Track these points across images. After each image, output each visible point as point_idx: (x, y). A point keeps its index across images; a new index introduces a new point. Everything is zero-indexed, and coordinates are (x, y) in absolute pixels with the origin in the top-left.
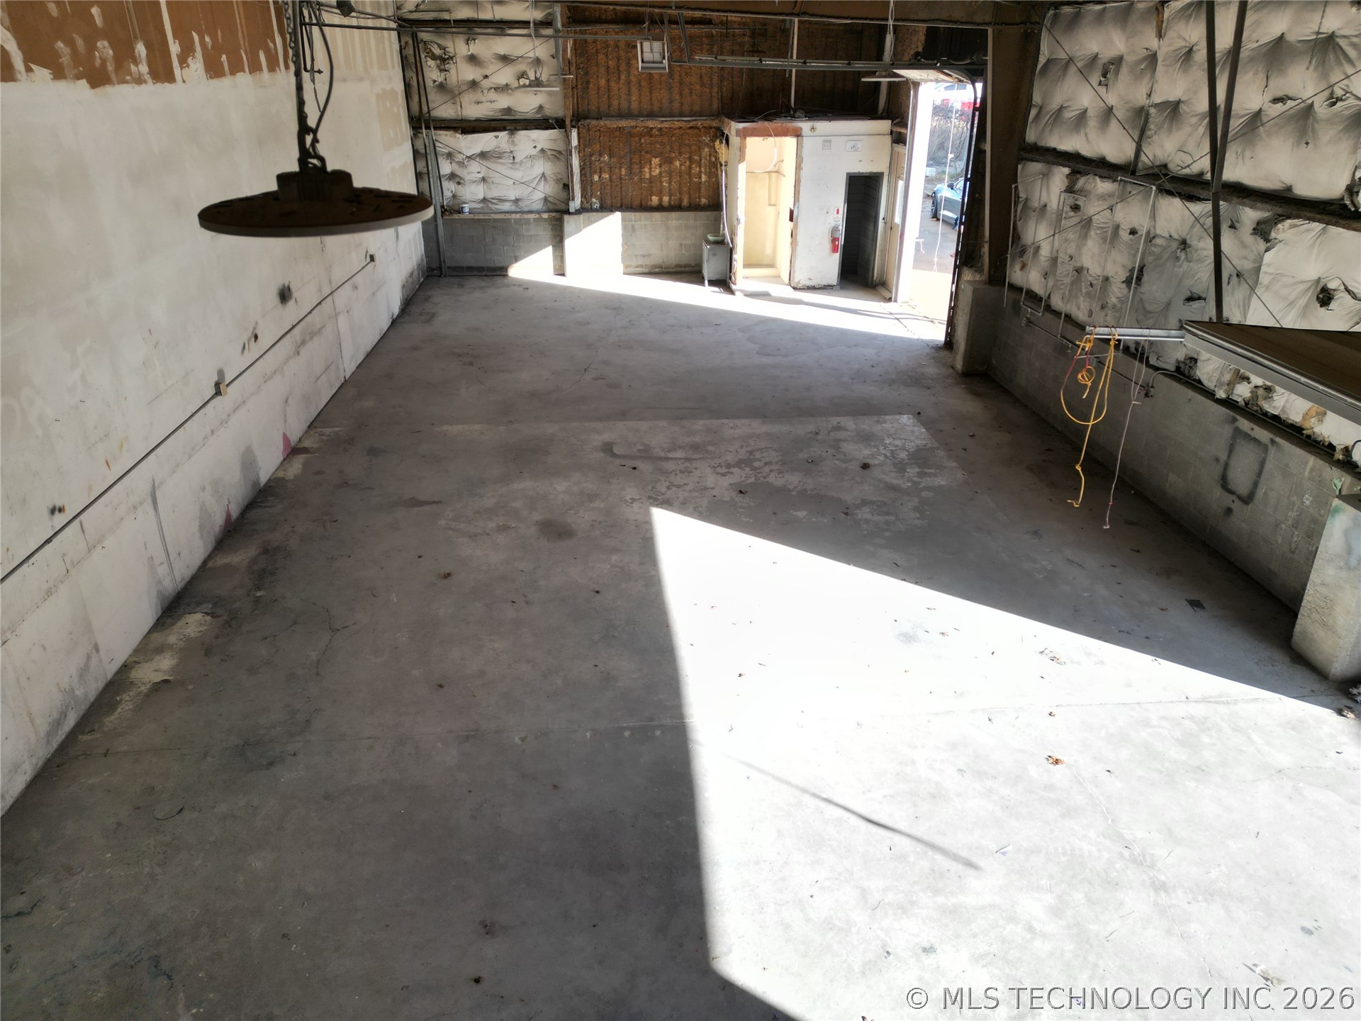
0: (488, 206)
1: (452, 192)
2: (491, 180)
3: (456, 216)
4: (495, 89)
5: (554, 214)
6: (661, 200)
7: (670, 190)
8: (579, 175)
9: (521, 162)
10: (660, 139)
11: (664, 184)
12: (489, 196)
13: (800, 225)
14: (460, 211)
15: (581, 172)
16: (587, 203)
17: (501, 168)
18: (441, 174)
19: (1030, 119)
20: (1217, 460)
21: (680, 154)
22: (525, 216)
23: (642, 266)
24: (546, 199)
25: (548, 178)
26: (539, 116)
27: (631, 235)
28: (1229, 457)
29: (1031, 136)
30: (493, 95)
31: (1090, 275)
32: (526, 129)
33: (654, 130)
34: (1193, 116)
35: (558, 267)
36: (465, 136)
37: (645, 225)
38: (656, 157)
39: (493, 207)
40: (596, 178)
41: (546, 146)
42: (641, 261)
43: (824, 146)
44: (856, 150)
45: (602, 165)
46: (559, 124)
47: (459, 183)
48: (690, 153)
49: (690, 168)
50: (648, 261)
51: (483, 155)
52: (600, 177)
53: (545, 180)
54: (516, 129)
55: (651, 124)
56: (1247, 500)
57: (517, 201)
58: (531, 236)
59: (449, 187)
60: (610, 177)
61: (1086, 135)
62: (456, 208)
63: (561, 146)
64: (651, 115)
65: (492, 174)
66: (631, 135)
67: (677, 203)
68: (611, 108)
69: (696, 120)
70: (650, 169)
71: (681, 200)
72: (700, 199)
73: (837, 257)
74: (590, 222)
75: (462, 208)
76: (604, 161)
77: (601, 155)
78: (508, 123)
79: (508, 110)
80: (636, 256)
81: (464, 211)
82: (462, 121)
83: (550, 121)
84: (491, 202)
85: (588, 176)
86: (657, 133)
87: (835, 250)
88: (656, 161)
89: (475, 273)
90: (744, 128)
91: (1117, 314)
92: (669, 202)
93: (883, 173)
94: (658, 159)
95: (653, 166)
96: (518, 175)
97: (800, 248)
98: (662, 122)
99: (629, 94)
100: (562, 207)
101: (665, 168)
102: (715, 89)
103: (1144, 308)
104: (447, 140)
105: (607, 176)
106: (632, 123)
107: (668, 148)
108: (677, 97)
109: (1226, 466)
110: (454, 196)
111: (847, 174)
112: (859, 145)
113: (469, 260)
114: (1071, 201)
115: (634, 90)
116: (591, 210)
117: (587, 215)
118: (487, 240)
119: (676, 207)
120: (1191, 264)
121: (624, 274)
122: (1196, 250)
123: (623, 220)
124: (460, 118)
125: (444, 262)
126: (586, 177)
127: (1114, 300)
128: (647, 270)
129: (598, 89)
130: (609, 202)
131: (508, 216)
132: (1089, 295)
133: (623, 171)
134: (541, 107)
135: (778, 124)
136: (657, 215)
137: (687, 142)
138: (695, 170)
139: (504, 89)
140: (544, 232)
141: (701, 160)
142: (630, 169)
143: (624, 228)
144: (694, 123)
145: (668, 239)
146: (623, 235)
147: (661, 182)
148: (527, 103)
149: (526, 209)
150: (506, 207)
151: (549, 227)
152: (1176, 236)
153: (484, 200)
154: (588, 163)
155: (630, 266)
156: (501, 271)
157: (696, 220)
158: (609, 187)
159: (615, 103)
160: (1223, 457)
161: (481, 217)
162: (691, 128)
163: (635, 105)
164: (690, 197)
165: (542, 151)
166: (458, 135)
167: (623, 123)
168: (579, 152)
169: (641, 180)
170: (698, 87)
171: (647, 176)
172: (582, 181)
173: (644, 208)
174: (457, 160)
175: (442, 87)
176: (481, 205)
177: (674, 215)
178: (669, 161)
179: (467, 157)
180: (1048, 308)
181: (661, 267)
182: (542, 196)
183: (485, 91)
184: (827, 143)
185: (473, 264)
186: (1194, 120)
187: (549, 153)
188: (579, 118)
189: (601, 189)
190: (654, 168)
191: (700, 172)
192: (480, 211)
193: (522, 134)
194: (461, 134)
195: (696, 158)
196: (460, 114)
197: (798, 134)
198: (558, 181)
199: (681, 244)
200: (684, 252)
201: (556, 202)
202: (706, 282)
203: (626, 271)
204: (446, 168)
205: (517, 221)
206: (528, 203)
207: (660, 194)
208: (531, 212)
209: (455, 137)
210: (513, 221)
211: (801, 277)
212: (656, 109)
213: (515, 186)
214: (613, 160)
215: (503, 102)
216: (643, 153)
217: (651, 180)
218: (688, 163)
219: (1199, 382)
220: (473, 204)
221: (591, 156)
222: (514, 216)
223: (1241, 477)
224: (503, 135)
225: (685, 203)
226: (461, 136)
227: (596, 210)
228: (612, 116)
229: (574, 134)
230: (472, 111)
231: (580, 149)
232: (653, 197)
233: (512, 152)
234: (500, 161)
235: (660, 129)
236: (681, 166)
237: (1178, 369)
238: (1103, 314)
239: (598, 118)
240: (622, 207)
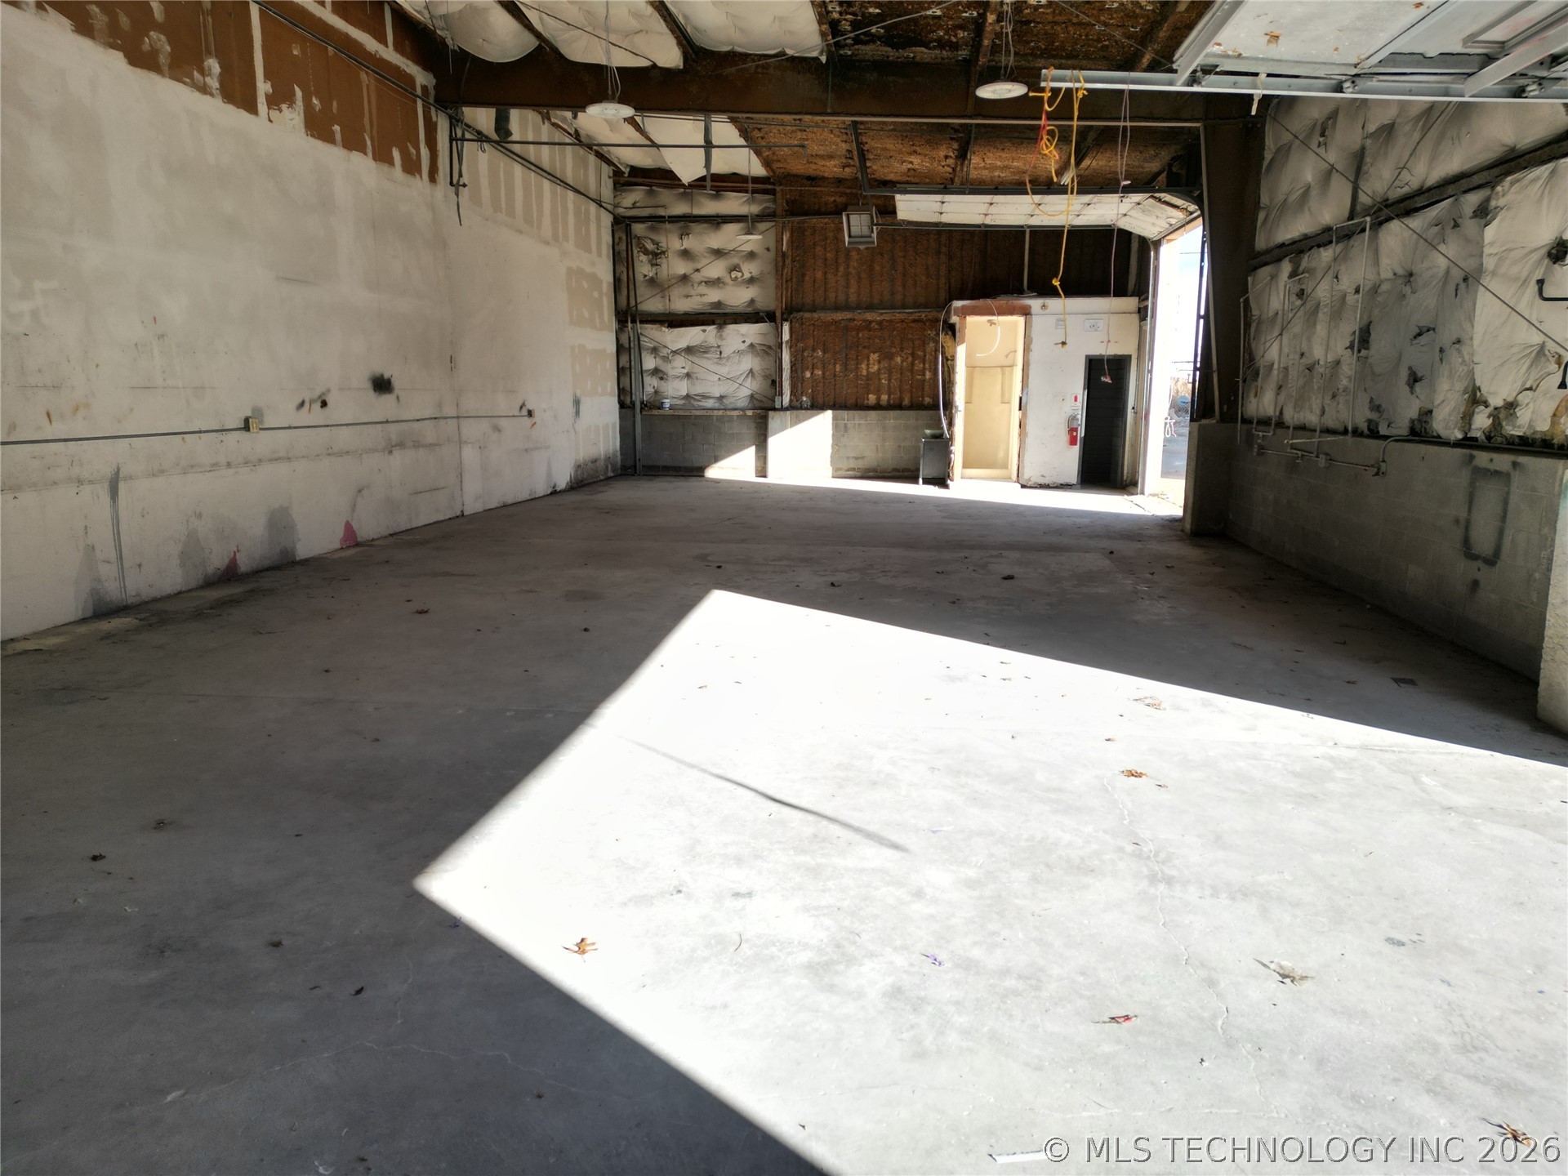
0: (690, 402)
1: (654, 387)
2: (696, 375)
3: (655, 412)
4: (706, 282)
5: (759, 411)
6: (879, 399)
7: (889, 388)
8: (789, 371)
9: (728, 358)
10: (879, 334)
11: (883, 381)
12: (692, 392)
13: (1030, 413)
14: (661, 407)
15: (791, 368)
16: (797, 401)
17: (707, 363)
18: (644, 369)
19: (1259, 224)
20: (1457, 521)
21: (902, 349)
22: (728, 413)
23: (854, 469)
24: (752, 397)
25: (756, 374)
26: (749, 310)
27: (843, 435)
28: (1470, 511)
29: (1261, 243)
30: (703, 289)
31: (1322, 366)
32: (736, 323)
33: (873, 324)
35: (760, 469)
36: (671, 330)
37: (859, 424)
38: (874, 353)
39: (696, 403)
40: (808, 374)
41: (756, 340)
42: (852, 464)
43: (1057, 325)
44: (1096, 330)
45: (815, 361)
46: (770, 317)
47: (662, 379)
48: (913, 348)
49: (913, 364)
50: (861, 464)
51: (689, 350)
52: (812, 373)
53: (753, 376)
54: (725, 323)
55: (869, 316)
56: (1493, 559)
57: (721, 398)
58: (733, 434)
59: (651, 383)
60: (823, 374)
61: (1309, 210)
62: (657, 404)
63: (771, 341)
64: (870, 307)
65: (697, 369)
66: (847, 328)
67: (897, 401)
68: (828, 301)
69: (919, 312)
70: (868, 365)
71: (901, 399)
72: (923, 398)
73: (1075, 452)
74: (798, 421)
75: (662, 403)
76: (817, 357)
77: (814, 350)
78: (718, 317)
79: (719, 304)
80: (848, 458)
81: (664, 406)
82: (670, 314)
83: (761, 314)
84: (695, 399)
85: (799, 373)
86: (876, 327)
87: (1073, 442)
88: (874, 357)
89: (671, 473)
90: (963, 307)
91: (1348, 398)
92: (888, 401)
93: (1130, 356)
94: (876, 355)
95: (871, 361)
96: (724, 370)
97: (1029, 440)
98: (882, 314)
99: (847, 286)
100: (769, 404)
101: (885, 364)
102: (943, 280)
103: (1373, 373)
104: (655, 334)
105: (820, 373)
106: (848, 315)
107: (888, 343)
108: (900, 289)
109: (1468, 523)
110: (656, 392)
111: (1087, 356)
112: (1101, 324)
113: (665, 459)
114: (1296, 289)
115: (853, 282)
116: (801, 408)
117: (795, 412)
118: (687, 438)
119: (898, 407)
120: (1418, 295)
121: (833, 477)
122: (1421, 276)
123: (835, 418)
124: (667, 312)
125: (639, 460)
126: (796, 372)
127: (1345, 382)
128: (859, 474)
129: (814, 281)
130: (821, 401)
131: (710, 413)
132: (1320, 389)
133: (838, 368)
134: (752, 301)
135: (1002, 301)
136: (873, 414)
137: (910, 336)
138: (919, 366)
139: (716, 283)
140: (748, 430)
141: (925, 356)
142: (845, 365)
143: (836, 427)
144: (917, 314)
145: (884, 440)
146: (833, 435)
147: (880, 380)
148: (739, 297)
149: (731, 406)
150: (710, 403)
151: (753, 425)
152: (1400, 271)
153: (688, 396)
154: (800, 359)
155: (840, 469)
156: (698, 471)
157: (917, 420)
158: (821, 385)
159: (832, 296)
160: (1463, 515)
161: (681, 413)
162: (914, 321)
163: (853, 298)
164: (912, 397)
165: (752, 345)
166: (664, 329)
167: (838, 316)
168: (791, 348)
169: (857, 377)
170: (923, 278)
171: (864, 373)
172: (792, 378)
173: (860, 406)
174: (662, 354)
175: (652, 282)
176: (683, 402)
177: (892, 413)
178: (890, 357)
179: (672, 352)
180: (1280, 424)
181: (875, 470)
182: (749, 392)
183: (696, 285)
184: (1061, 322)
185: (669, 463)
187: (758, 347)
188: (790, 311)
189: (813, 386)
190: (872, 364)
191: (924, 369)
192: (679, 407)
193: (731, 329)
194: (668, 327)
195: (920, 353)
196: (668, 307)
197: (1026, 312)
198: (766, 377)
199: (900, 446)
200: (902, 455)
201: (764, 399)
202: (921, 480)
203: (835, 474)
204: (649, 363)
205: (720, 418)
206: (732, 400)
207: (878, 392)
208: (736, 409)
209: (661, 331)
210: (715, 418)
211: (1031, 473)
212: (876, 301)
213: (720, 383)
214: (826, 355)
215: (714, 295)
216: (860, 348)
217: (869, 377)
218: (910, 359)
219: (1439, 437)
220: (675, 400)
221: (803, 351)
222: (716, 413)
223: (1484, 532)
224: (711, 329)
225: (906, 402)
226: (667, 330)
227: (807, 409)
228: (828, 309)
229: (786, 327)
230: (681, 304)
231: (792, 343)
232: (870, 396)
233: (719, 346)
234: (706, 355)
235: (880, 323)
236: (902, 362)
237: (1413, 431)
238: (1335, 405)
239: (814, 309)
240: (833, 407)
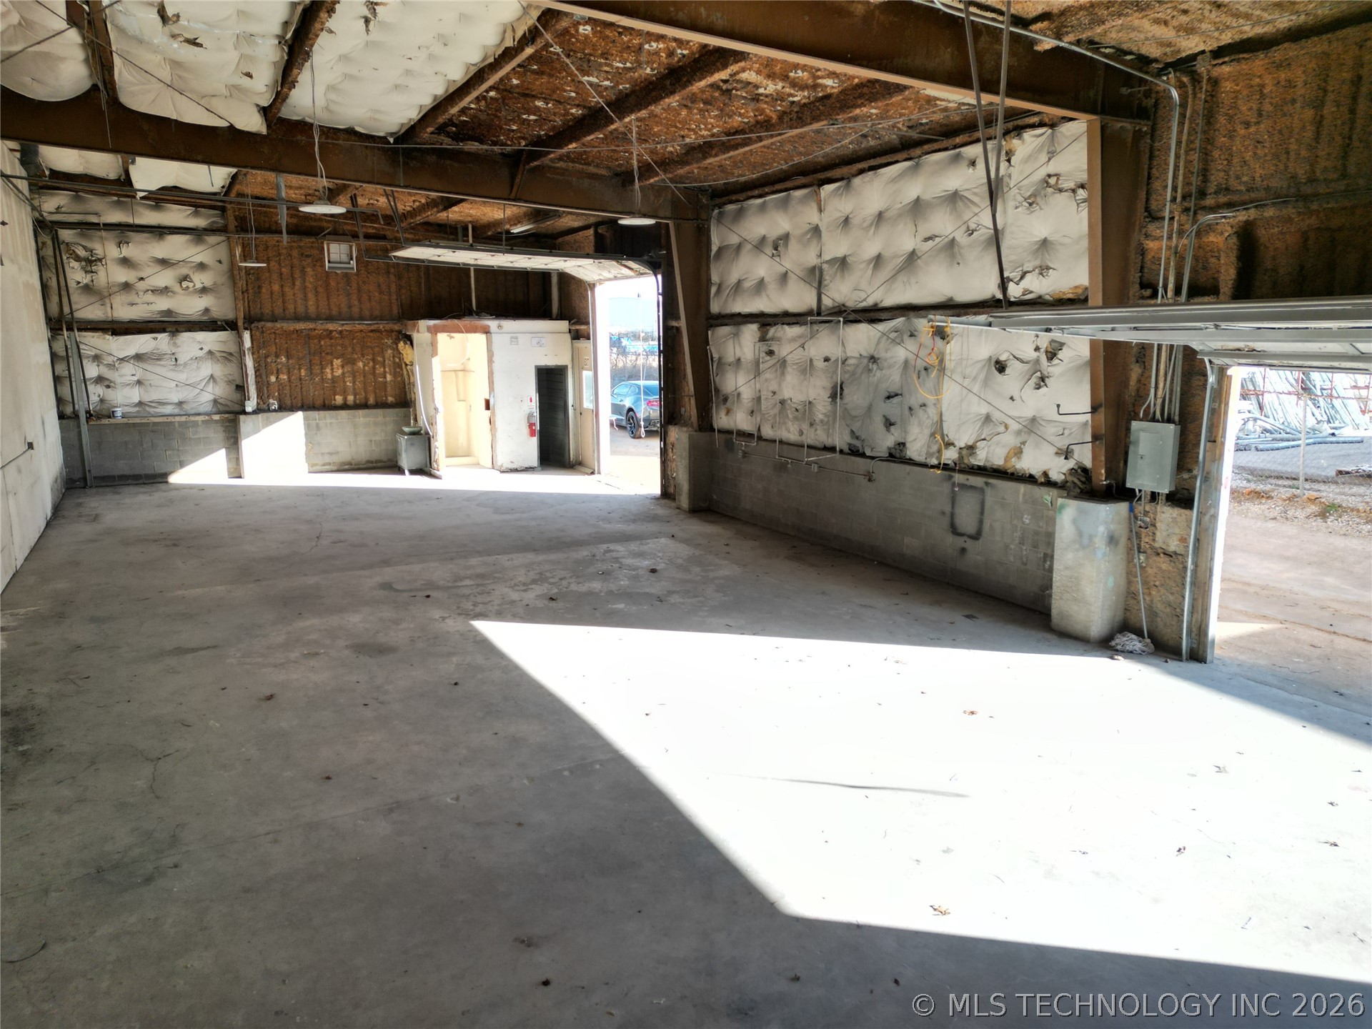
0: (145, 410)
1: (99, 396)
2: (149, 382)
3: (105, 421)
4: (152, 291)
5: (227, 416)
6: (345, 399)
7: (354, 389)
8: (254, 376)
9: (185, 364)
10: (341, 342)
11: (348, 384)
12: (146, 399)
13: (497, 411)
14: (111, 415)
15: (256, 373)
16: (264, 403)
17: (163, 369)
18: (86, 377)
19: (712, 295)
20: (943, 513)
21: (363, 355)
22: (192, 418)
23: (330, 464)
24: (215, 401)
25: (218, 380)
26: (205, 318)
27: (316, 434)
28: (953, 507)
29: (715, 307)
30: (150, 297)
31: (794, 403)
32: (190, 331)
33: (334, 333)
34: (861, 263)
35: (232, 470)
36: (116, 338)
37: (331, 423)
38: (337, 358)
39: (152, 410)
40: (273, 379)
41: (215, 348)
42: (327, 459)
43: (511, 342)
44: (541, 346)
45: (280, 366)
46: (231, 325)
47: (108, 387)
48: (373, 355)
49: (374, 368)
50: (336, 459)
51: (138, 357)
52: (277, 378)
53: (215, 381)
54: (178, 331)
55: (331, 326)
56: (976, 536)
57: (180, 404)
58: (200, 438)
59: (96, 392)
60: (289, 378)
61: (768, 296)
62: (105, 413)
63: (232, 348)
64: (330, 318)
65: (149, 376)
66: (309, 337)
67: (363, 401)
68: (287, 312)
69: (377, 324)
70: (332, 369)
71: (367, 399)
72: (386, 397)
73: (535, 441)
74: (268, 423)
75: (113, 412)
76: (281, 363)
77: (277, 356)
78: (170, 325)
79: (169, 312)
80: (323, 454)
81: (116, 415)
82: (113, 322)
83: (219, 323)
84: (149, 406)
85: (264, 377)
86: (337, 335)
87: (532, 434)
88: (337, 362)
89: (130, 481)
90: (435, 325)
91: (826, 427)
92: (355, 401)
93: (567, 366)
94: (339, 360)
95: (335, 366)
96: (182, 377)
97: (499, 434)
98: (343, 325)
99: (305, 299)
100: (237, 408)
101: (348, 368)
102: (394, 297)
103: (850, 415)
104: (93, 342)
105: (285, 377)
106: (311, 325)
107: (350, 349)
108: (356, 303)
109: (952, 515)
110: (102, 401)
111: (536, 367)
112: (543, 341)
113: (122, 467)
114: (765, 348)
115: (311, 296)
116: (269, 410)
117: (265, 415)
118: (145, 446)
119: (364, 406)
120: (884, 371)
121: (309, 472)
122: (886, 360)
123: (306, 419)
124: (110, 319)
125: (89, 471)
126: (261, 377)
127: (821, 416)
128: (335, 468)
129: (272, 293)
130: (288, 402)
131: (171, 419)
132: (796, 418)
133: (303, 372)
134: (207, 310)
135: (466, 322)
136: (343, 413)
137: (369, 344)
138: (380, 370)
139: (165, 291)
140: (217, 434)
141: (384, 361)
142: (310, 370)
143: (308, 426)
144: (376, 326)
145: (356, 436)
146: (306, 434)
147: (345, 382)
148: (191, 306)
149: (193, 412)
150: (168, 410)
151: (220, 429)
152: (865, 354)
153: (140, 404)
154: (264, 365)
155: (316, 465)
156: (159, 478)
157: (384, 417)
158: (288, 388)
159: (291, 307)
160: (948, 509)
161: (137, 421)
162: (372, 331)
163: (312, 310)
164: (376, 396)
165: (210, 352)
166: (108, 337)
167: (301, 326)
168: (253, 354)
169: (323, 380)
170: (377, 294)
171: (329, 376)
172: (257, 383)
173: (327, 406)
174: (105, 362)
175: (87, 289)
176: (137, 409)
177: (361, 412)
178: (353, 362)
179: (119, 359)
180: (760, 438)
181: (350, 464)
182: (211, 397)
183: (141, 294)
184: (514, 340)
185: (127, 472)
186: (862, 266)
187: (218, 354)
188: (251, 320)
189: (279, 390)
190: (336, 368)
191: (385, 372)
192: (135, 415)
193: (185, 336)
194: (112, 335)
195: (380, 359)
196: (110, 315)
197: (486, 331)
198: (229, 382)
199: (371, 441)
200: (374, 448)
201: (229, 403)
202: (407, 472)
203: (311, 470)
204: (92, 371)
205: (181, 424)
206: (194, 405)
207: (344, 393)
208: (199, 414)
209: (105, 339)
210: (177, 425)
211: (504, 460)
212: (334, 313)
213: (179, 389)
214: (290, 361)
215: (162, 304)
216: (323, 355)
217: (334, 380)
218: (371, 364)
219: (910, 459)
220: (126, 408)
221: (266, 357)
222: (177, 419)
223: (966, 521)
224: (163, 337)
225: (371, 401)
226: (111, 338)
227: (275, 411)
228: (288, 319)
229: (247, 336)
230: (124, 311)
231: (254, 350)
232: (337, 397)
233: (173, 354)
234: (162, 363)
235: (341, 332)
236: (364, 366)
237: (891, 455)
238: (813, 430)
239: (274, 319)
240: (303, 407)
